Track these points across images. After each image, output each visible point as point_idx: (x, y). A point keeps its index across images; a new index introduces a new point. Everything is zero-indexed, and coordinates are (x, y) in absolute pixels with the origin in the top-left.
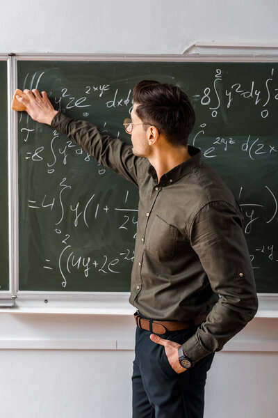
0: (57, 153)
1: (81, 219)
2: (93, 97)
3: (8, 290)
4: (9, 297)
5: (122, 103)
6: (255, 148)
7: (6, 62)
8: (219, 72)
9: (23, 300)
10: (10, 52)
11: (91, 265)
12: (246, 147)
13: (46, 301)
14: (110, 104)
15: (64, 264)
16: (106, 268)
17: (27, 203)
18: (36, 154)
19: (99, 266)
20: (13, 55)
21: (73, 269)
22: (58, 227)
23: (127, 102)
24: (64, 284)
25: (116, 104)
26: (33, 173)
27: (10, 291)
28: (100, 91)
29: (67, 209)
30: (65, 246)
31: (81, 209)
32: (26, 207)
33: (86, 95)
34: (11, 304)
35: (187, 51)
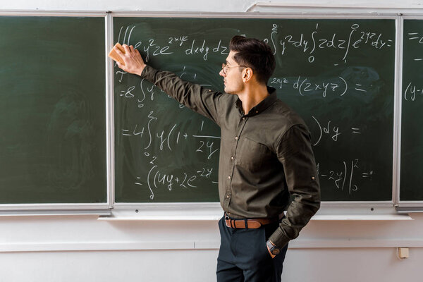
0: (145, 91)
1: (165, 144)
2: (175, 47)
3: (106, 202)
4: (107, 208)
5: (198, 51)
6: (304, 86)
7: (104, 18)
8: (275, 27)
9: (119, 210)
10: (107, 11)
11: (174, 181)
12: (297, 85)
13: (137, 211)
14: (188, 52)
15: (151, 181)
16: (185, 184)
17: (121, 132)
18: (129, 92)
19: (180, 182)
20: (110, 12)
21: (159, 185)
22: (146, 151)
23: (202, 50)
24: (152, 197)
25: (193, 52)
26: (126, 107)
27: (108, 203)
28: (180, 42)
29: (154, 136)
30: (152, 165)
31: (165, 136)
32: (121, 134)
33: (169, 45)
34: (109, 214)
35: (250, 10)
